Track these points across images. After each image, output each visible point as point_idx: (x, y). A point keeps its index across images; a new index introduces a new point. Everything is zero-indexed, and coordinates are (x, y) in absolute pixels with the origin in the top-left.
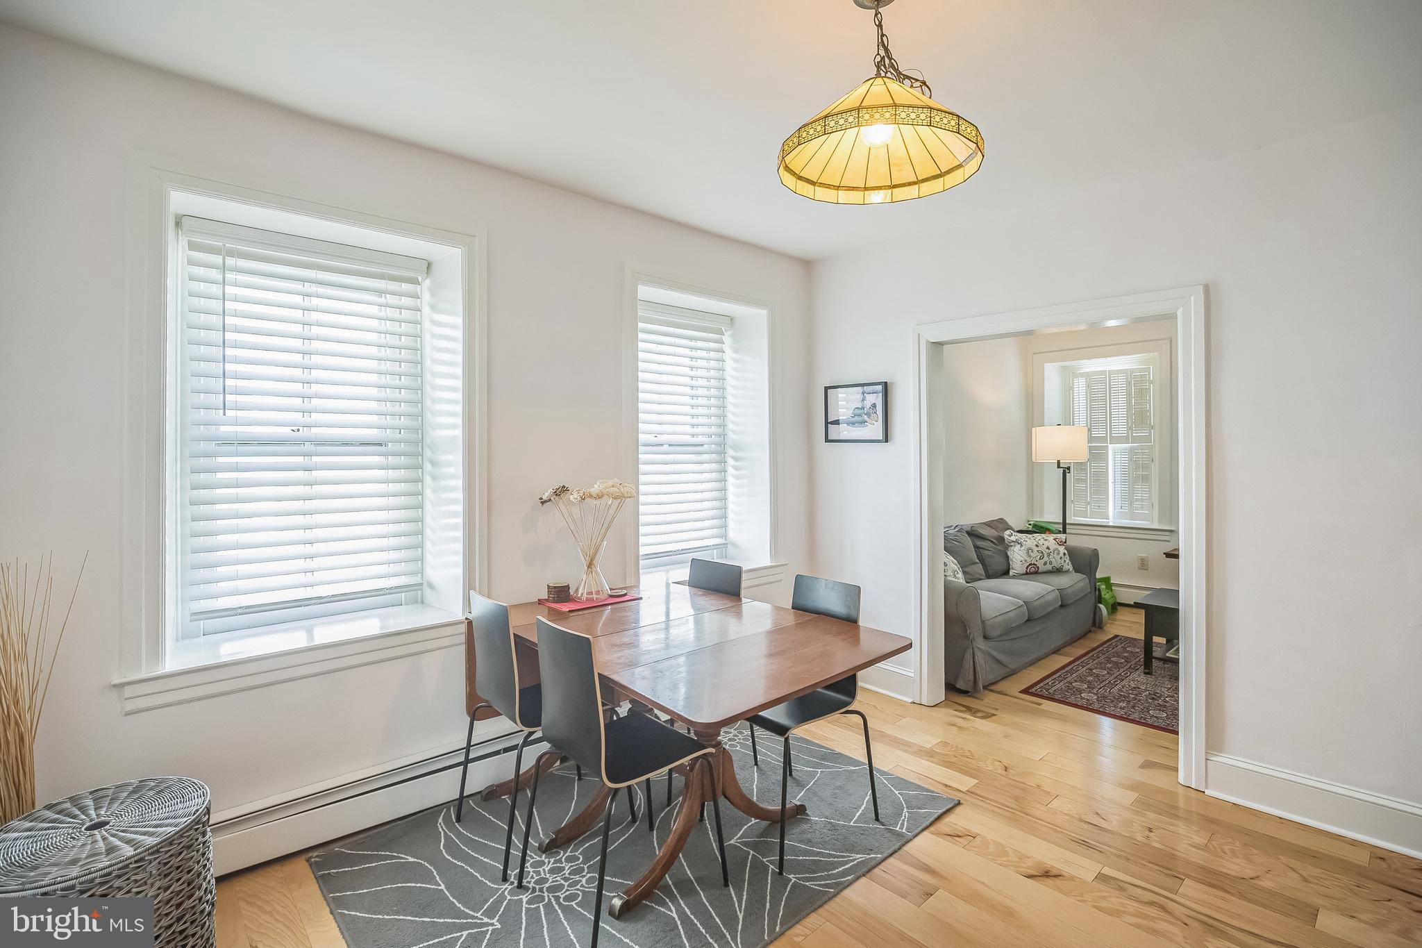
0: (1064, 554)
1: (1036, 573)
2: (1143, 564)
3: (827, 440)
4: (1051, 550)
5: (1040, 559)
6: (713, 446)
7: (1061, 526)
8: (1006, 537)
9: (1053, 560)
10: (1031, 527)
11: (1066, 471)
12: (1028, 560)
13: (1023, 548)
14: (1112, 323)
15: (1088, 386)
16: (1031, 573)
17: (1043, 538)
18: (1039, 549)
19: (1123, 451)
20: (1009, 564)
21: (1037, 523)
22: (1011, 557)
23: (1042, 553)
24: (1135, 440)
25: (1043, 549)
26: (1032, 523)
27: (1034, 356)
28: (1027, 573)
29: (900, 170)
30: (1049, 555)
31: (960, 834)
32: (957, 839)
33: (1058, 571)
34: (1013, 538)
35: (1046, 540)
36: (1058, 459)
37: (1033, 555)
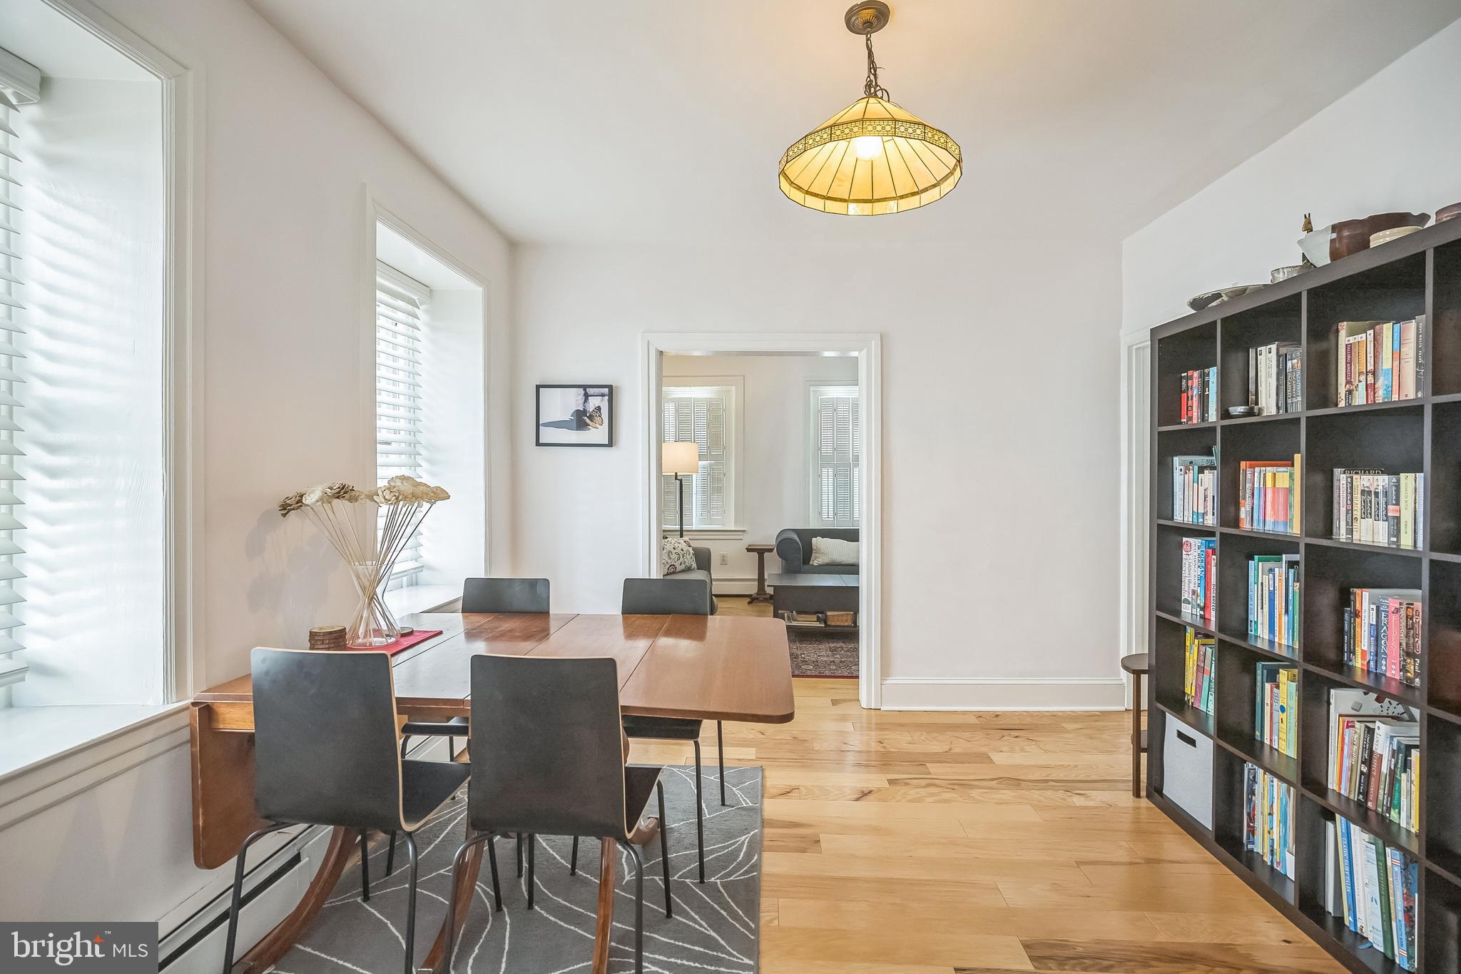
0: (692, 554)
1: (675, 573)
2: (724, 560)
3: (538, 444)
5: (677, 560)
6: (403, 445)
9: (685, 560)
11: (681, 482)
12: (669, 561)
13: (665, 551)
14: (827, 354)
15: (677, 410)
16: (671, 574)
18: (676, 551)
19: (704, 467)
23: (678, 554)
24: (713, 458)
28: (669, 574)
29: (840, 186)
30: (683, 556)
31: (789, 791)
32: (788, 794)
33: (688, 570)
35: (679, 543)
36: (676, 473)
37: (673, 557)
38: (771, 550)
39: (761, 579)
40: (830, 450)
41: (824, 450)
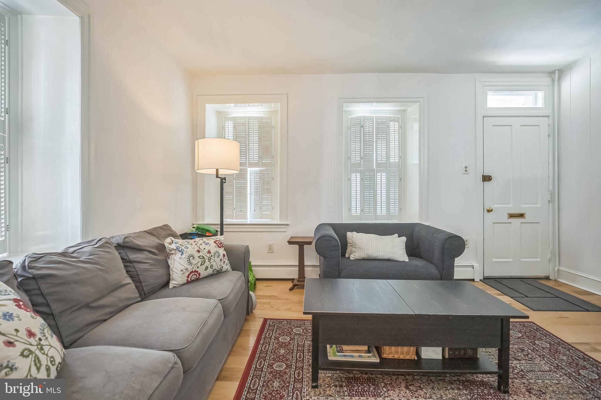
0: (224, 256)
1: (197, 280)
2: (270, 249)
4: (212, 254)
5: (201, 265)
7: (219, 226)
8: (167, 245)
9: (214, 264)
10: (194, 229)
11: (223, 181)
12: (189, 268)
13: (183, 256)
15: (235, 127)
16: (193, 281)
17: (204, 242)
18: (201, 254)
19: (256, 173)
20: (169, 275)
21: (200, 226)
22: (171, 266)
23: (204, 258)
24: (264, 165)
25: (204, 253)
26: (195, 226)
27: (198, 96)
28: (188, 282)
30: (210, 259)
33: (218, 273)
34: (173, 246)
35: (207, 244)
36: (217, 170)
37: (194, 262)
38: (310, 243)
39: (301, 266)
40: (358, 158)
41: (353, 159)
